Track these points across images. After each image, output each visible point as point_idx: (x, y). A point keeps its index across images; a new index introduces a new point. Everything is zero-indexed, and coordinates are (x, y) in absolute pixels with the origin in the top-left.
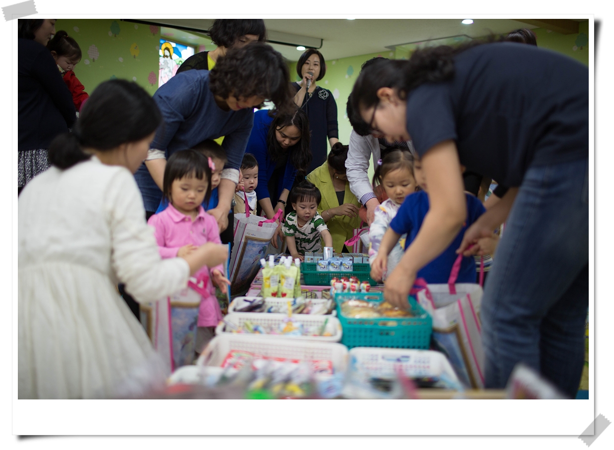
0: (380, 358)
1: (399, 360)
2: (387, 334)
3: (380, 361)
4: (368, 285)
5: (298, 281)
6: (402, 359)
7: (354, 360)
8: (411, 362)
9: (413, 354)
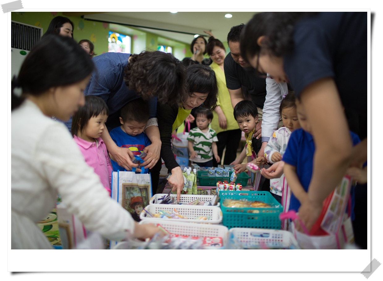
0: (249, 234)
1: (262, 236)
2: (253, 218)
3: (250, 236)
4: (241, 185)
5: (195, 183)
6: (264, 235)
7: (232, 236)
8: (270, 237)
9: (271, 232)
